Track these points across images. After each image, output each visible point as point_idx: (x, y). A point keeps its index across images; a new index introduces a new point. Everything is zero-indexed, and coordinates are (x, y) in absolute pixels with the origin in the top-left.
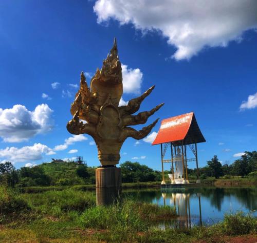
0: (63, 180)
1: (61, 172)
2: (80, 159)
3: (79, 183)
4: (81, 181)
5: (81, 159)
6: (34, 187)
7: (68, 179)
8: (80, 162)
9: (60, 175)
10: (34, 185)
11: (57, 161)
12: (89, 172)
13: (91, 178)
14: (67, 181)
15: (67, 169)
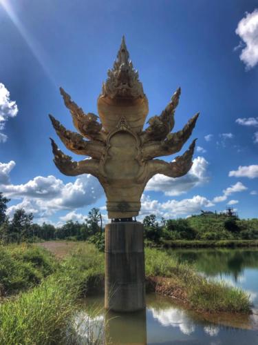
0: (209, 234)
1: (207, 224)
2: (230, 210)
3: (227, 237)
4: (230, 235)
5: (232, 211)
6: (178, 241)
7: (215, 234)
8: (230, 213)
9: (206, 228)
10: (179, 239)
11: (206, 213)
12: (239, 226)
13: (241, 232)
14: (213, 235)
15: (214, 222)
